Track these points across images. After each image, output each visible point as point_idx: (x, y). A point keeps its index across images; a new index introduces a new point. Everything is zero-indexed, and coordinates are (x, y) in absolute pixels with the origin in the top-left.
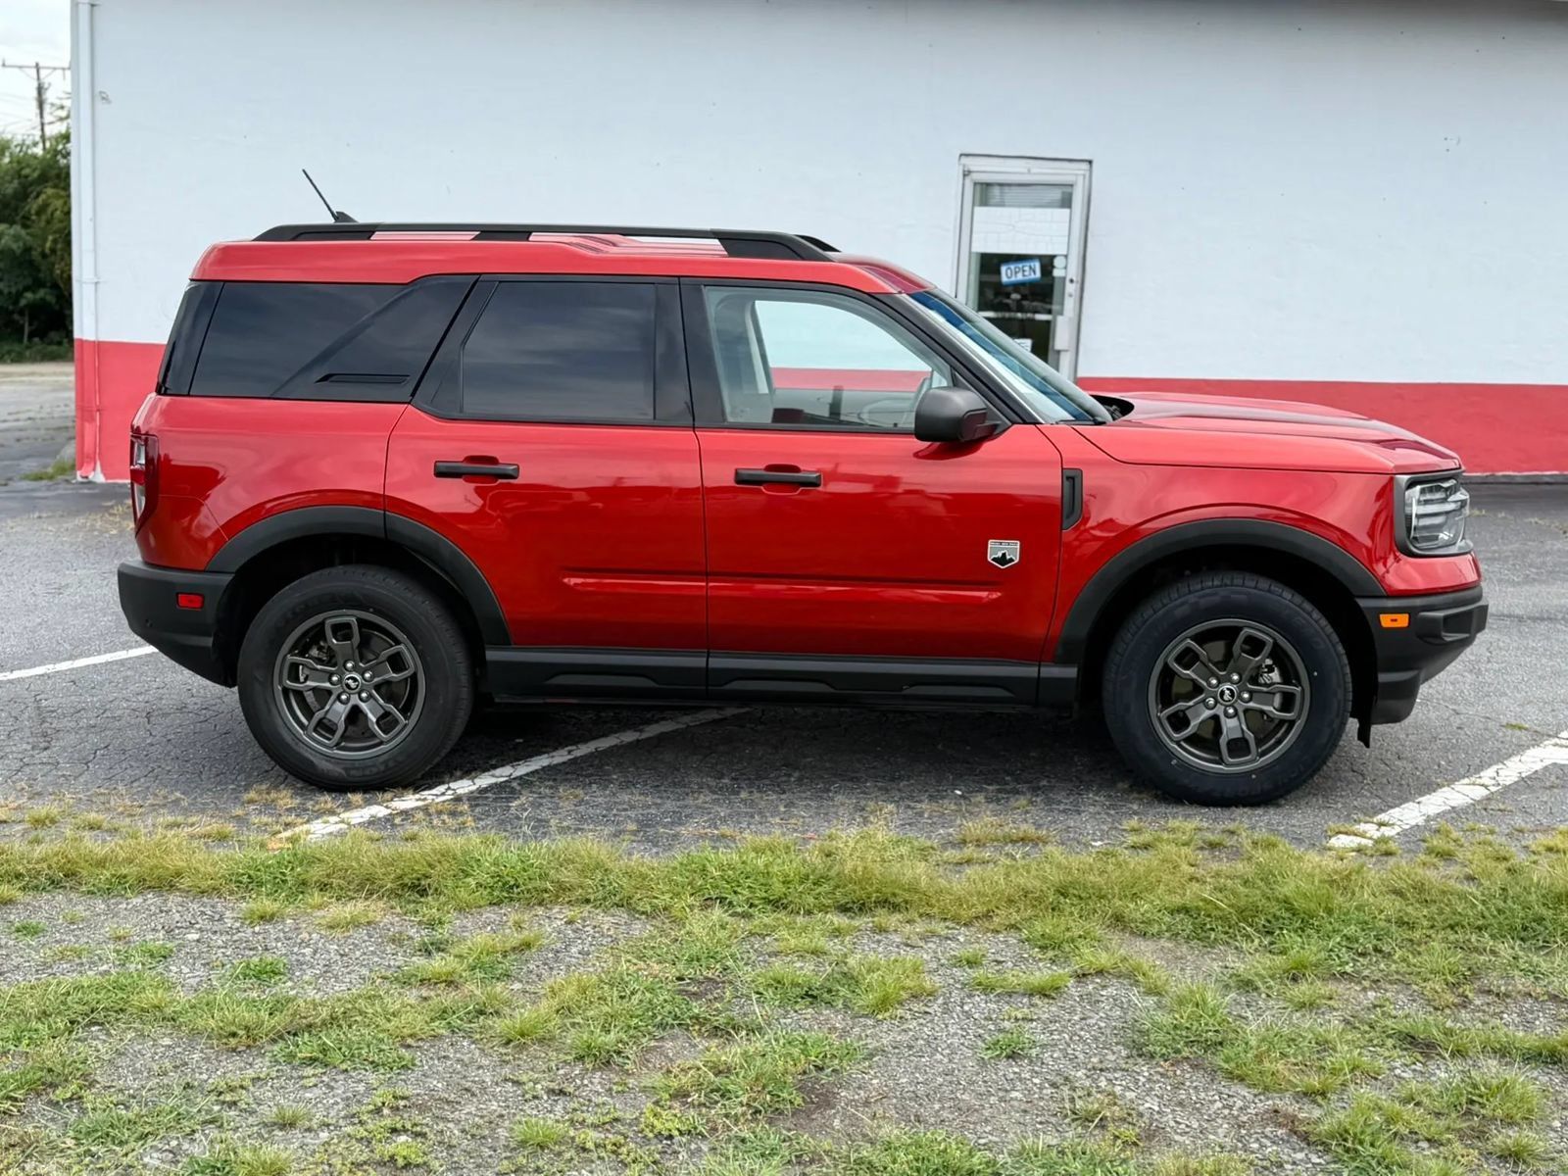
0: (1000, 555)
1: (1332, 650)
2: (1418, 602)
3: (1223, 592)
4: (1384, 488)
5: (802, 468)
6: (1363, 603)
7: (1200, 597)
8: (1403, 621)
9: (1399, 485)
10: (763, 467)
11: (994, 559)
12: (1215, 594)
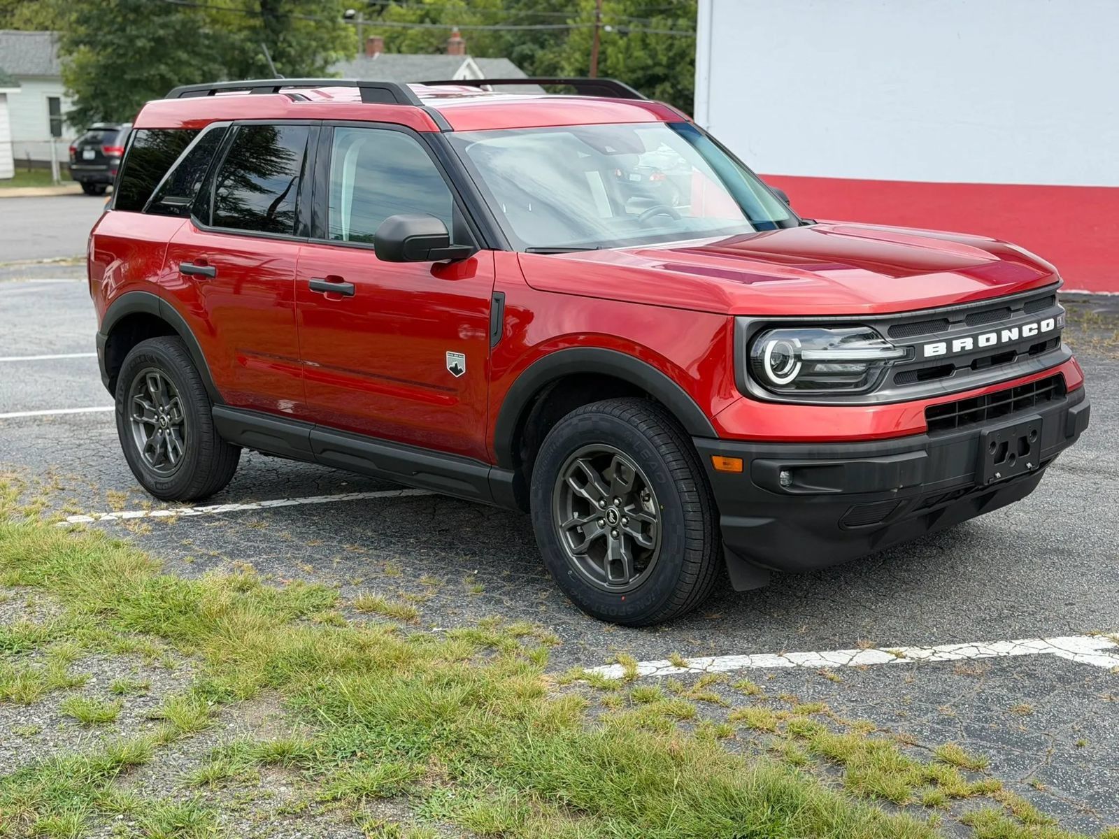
0: (453, 365)
1: (674, 487)
2: (754, 448)
3: (595, 418)
4: (724, 328)
5: (345, 279)
6: (697, 442)
7: (580, 420)
8: (737, 465)
9: (740, 327)
10: (325, 276)
11: (451, 368)
12: (589, 419)
